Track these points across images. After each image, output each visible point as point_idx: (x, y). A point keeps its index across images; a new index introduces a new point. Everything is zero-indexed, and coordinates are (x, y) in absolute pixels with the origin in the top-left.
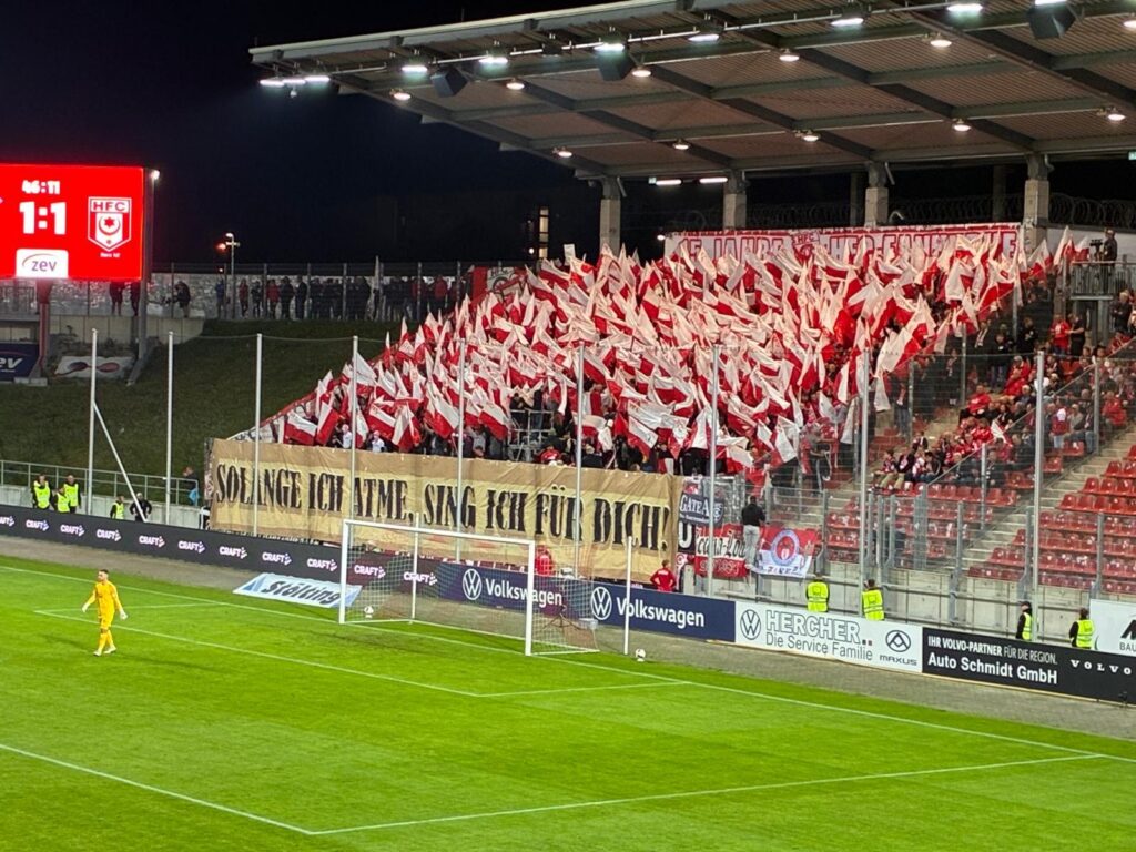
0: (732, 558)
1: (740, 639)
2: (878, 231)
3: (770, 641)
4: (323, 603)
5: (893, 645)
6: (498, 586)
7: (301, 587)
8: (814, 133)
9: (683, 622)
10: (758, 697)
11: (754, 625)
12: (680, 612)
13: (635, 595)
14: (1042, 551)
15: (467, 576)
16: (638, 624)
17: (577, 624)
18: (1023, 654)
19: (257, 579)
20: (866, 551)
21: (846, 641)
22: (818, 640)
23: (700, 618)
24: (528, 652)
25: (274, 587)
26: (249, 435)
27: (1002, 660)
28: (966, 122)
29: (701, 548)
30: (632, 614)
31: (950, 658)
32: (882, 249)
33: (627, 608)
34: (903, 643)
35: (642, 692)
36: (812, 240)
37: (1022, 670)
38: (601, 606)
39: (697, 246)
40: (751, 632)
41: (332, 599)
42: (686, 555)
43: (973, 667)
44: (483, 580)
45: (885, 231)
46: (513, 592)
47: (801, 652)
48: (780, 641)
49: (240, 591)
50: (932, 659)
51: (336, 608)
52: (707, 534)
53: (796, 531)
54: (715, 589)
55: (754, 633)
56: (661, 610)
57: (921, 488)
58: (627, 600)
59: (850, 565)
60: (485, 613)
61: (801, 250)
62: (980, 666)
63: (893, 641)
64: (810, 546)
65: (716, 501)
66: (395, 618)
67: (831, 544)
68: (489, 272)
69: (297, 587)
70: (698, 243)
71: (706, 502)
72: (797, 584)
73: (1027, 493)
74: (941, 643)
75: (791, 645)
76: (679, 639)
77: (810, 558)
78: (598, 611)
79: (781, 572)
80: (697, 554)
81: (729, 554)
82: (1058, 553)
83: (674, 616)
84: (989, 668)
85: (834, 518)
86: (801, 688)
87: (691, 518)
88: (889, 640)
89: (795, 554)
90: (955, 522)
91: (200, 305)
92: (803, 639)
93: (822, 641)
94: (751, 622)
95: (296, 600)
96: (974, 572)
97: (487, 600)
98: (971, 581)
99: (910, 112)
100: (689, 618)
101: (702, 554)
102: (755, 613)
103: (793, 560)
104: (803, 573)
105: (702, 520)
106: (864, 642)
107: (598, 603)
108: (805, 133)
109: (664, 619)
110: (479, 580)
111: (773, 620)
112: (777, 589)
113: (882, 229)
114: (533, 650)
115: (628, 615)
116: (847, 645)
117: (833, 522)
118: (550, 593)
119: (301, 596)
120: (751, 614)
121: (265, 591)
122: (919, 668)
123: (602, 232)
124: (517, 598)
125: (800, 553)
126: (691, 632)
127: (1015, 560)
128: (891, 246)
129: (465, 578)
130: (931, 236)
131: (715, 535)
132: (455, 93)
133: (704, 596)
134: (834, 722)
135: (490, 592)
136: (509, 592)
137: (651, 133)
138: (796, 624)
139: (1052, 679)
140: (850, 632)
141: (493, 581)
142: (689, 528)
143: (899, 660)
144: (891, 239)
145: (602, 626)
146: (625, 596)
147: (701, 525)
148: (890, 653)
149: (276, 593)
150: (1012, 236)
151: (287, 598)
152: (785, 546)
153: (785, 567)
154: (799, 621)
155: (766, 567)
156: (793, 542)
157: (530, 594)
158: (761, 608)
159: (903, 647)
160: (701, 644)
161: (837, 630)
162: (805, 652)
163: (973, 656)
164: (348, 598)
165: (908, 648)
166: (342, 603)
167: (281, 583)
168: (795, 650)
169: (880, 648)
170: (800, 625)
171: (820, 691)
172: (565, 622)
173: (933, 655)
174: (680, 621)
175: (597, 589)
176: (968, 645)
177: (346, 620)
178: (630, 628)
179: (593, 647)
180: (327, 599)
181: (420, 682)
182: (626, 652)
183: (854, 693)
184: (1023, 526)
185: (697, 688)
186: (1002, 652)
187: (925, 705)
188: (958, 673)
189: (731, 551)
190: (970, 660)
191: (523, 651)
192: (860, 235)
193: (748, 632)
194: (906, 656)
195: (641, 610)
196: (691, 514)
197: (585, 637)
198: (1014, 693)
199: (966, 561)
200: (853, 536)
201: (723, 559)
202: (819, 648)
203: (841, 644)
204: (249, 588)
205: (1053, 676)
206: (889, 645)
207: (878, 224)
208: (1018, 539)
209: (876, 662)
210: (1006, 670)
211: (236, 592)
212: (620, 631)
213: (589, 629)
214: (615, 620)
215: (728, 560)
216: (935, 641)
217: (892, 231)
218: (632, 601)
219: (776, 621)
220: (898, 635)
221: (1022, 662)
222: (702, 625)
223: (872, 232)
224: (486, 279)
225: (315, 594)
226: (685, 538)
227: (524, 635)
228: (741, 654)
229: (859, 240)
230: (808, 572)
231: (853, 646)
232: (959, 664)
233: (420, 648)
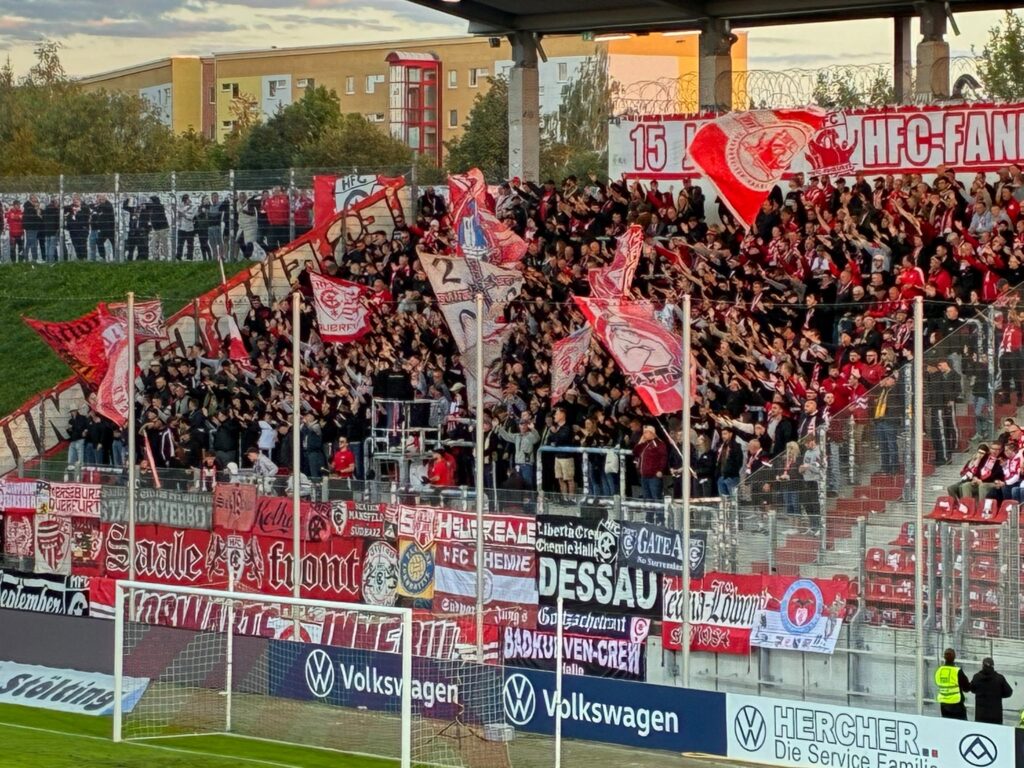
0: (720, 623)
1: (734, 751)
2: (936, 108)
3: (780, 754)
4: (88, 708)
5: (970, 756)
6: (359, 675)
7: (56, 683)
9: (646, 725)
11: (755, 729)
12: (641, 711)
13: (570, 686)
15: (312, 660)
16: (573, 729)
17: (481, 733)
20: (925, 607)
21: (897, 750)
22: (854, 750)
23: (671, 720)
25: (13, 683)
29: (672, 610)
30: (566, 716)
32: (942, 135)
33: (557, 707)
34: (986, 751)
36: (835, 123)
38: (519, 703)
39: (657, 137)
40: (750, 740)
41: (103, 702)
42: (648, 621)
44: (336, 666)
45: (946, 108)
46: (382, 685)
48: (795, 753)
51: (108, 718)
52: (680, 587)
53: (817, 581)
54: (694, 674)
55: (755, 742)
56: (612, 708)
57: (1009, 508)
58: (558, 694)
59: (902, 633)
60: (338, 717)
61: (819, 139)
63: (970, 749)
64: (839, 602)
65: (693, 536)
66: (199, 730)
67: (873, 598)
68: (339, 183)
69: (49, 684)
70: (660, 132)
71: (678, 537)
72: (821, 663)
75: (814, 758)
76: (640, 752)
77: (840, 621)
78: (515, 712)
79: (795, 645)
80: (666, 618)
81: (715, 618)
83: (632, 717)
85: (876, 557)
87: (656, 564)
88: (964, 749)
89: (816, 615)
92: (830, 748)
93: (861, 753)
94: (750, 726)
95: (47, 704)
97: (343, 697)
100: (654, 720)
101: (673, 619)
102: (756, 710)
103: (814, 625)
104: (830, 646)
105: (673, 566)
106: (926, 752)
107: (514, 699)
109: (617, 722)
110: (331, 666)
111: (784, 722)
112: (788, 672)
113: (942, 105)
115: (560, 714)
116: (899, 758)
117: (875, 563)
118: (441, 685)
119: (55, 699)
120: (750, 712)
123: (511, 117)
124: (388, 693)
125: (824, 613)
126: (657, 740)
128: (957, 131)
129: (308, 664)
130: (1018, 113)
131: (693, 587)
133: (679, 685)
135: (348, 685)
136: (377, 684)
138: (820, 727)
140: (903, 738)
141: (352, 667)
142: (653, 578)
144: (957, 120)
145: (522, 734)
146: (555, 689)
147: (671, 574)
149: (16, 693)
151: (33, 702)
152: (802, 604)
153: (803, 638)
154: (824, 722)
155: (773, 638)
156: (813, 598)
157: (407, 688)
158: (765, 703)
159: (986, 759)
160: (674, 757)
161: (884, 734)
164: (125, 702)
165: (993, 760)
166: (117, 707)
167: (25, 677)
169: (950, 761)
170: (827, 728)
172: (464, 729)
174: (641, 725)
175: (512, 677)
177: (124, 736)
178: (564, 735)
180: (95, 701)
189: (718, 613)
192: (908, 115)
193: (746, 740)
195: (581, 709)
196: (655, 557)
197: (495, 754)
200: (907, 585)
201: (705, 626)
202: (856, 761)
203: (891, 756)
206: (964, 756)
207: (935, 96)
212: (545, 743)
213: (500, 742)
214: (541, 723)
215: (714, 627)
217: (958, 107)
218: (566, 695)
219: (789, 722)
220: (977, 741)
222: (676, 730)
223: (927, 109)
224: (333, 194)
225: (76, 693)
226: (646, 594)
227: (399, 754)
229: (906, 123)
230: (838, 645)
231: (908, 758)
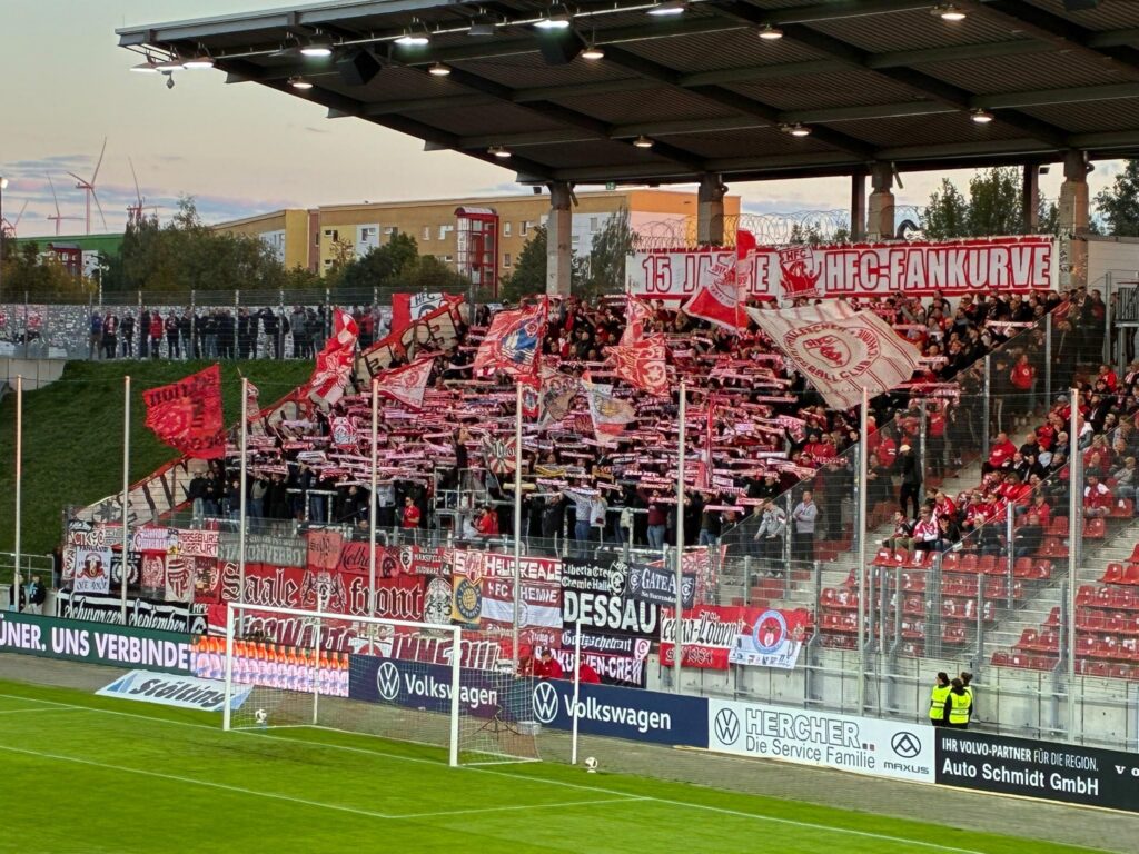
0: (705, 644)
1: (715, 744)
2: (883, 246)
3: (751, 747)
4: (204, 705)
5: (900, 750)
6: (419, 682)
7: (180, 686)
8: (804, 127)
9: (645, 724)
10: (732, 815)
11: (731, 727)
12: (641, 712)
13: (586, 692)
14: (1079, 632)
15: (382, 670)
16: (588, 726)
17: (514, 728)
18: (1057, 759)
19: (125, 677)
20: (866, 634)
21: (843, 745)
22: (808, 744)
23: (665, 719)
24: (454, 762)
25: (145, 686)
26: (118, 500)
27: (1032, 766)
28: (987, 112)
29: (668, 634)
30: (582, 716)
31: (968, 765)
32: (888, 267)
33: (576, 708)
34: (912, 746)
35: (591, 810)
36: (803, 257)
37: (1056, 779)
38: (545, 705)
39: (664, 266)
40: (727, 736)
41: (217, 701)
42: (649, 642)
43: (997, 775)
44: (402, 675)
45: (892, 246)
46: (438, 690)
47: (788, 759)
48: (763, 746)
49: (104, 692)
50: (948, 767)
51: (220, 713)
52: (675, 616)
53: (782, 612)
54: (685, 684)
55: (731, 738)
56: (619, 710)
57: (934, 558)
58: (576, 698)
59: (848, 653)
60: (403, 715)
61: (791, 269)
62: (1005, 774)
63: (900, 744)
64: (799, 629)
65: (685, 575)
66: (291, 723)
67: (826, 626)
68: (413, 299)
69: (175, 687)
70: (666, 262)
71: (673, 576)
72: (784, 676)
73: (1061, 562)
74: (958, 747)
75: (777, 750)
76: (640, 745)
77: (799, 643)
78: (542, 713)
79: (764, 662)
80: (662, 640)
81: (702, 640)
82: (1101, 635)
83: (634, 717)
84: (1017, 777)
85: (830, 595)
86: (786, 803)
87: (656, 597)
88: (895, 744)
89: (781, 639)
90: (975, 598)
91: (61, 344)
92: (790, 743)
93: (814, 746)
94: (727, 724)
95: (172, 702)
96: (999, 660)
97: (408, 701)
98: (994, 670)
99: (919, 100)
100: (652, 720)
101: (669, 641)
102: (732, 712)
103: (779, 646)
104: (792, 663)
105: (669, 599)
106: (865, 746)
107: (542, 702)
108: (794, 127)
109: (622, 721)
110: (397, 675)
111: (754, 721)
112: (758, 683)
113: (888, 243)
114: (460, 759)
115: (577, 714)
116: (843, 750)
117: (828, 599)
118: (484, 690)
119: (178, 698)
120: (727, 713)
121: (134, 692)
122: (930, 778)
123: (549, 249)
124: (443, 697)
125: (788, 637)
126: (654, 736)
127: (1048, 644)
128: (900, 264)
129: (379, 673)
130: (947, 250)
131: (685, 616)
132: (366, 80)
133: (672, 692)
134: (828, 844)
135: (410, 691)
136: (433, 690)
137: (605, 127)
138: (782, 725)
139: (1093, 790)
140: (847, 734)
141: (414, 676)
142: (653, 608)
143: (907, 768)
144: (899, 255)
145: (547, 730)
146: (574, 694)
147: (667, 605)
148: (896, 760)
149: (148, 694)
150: (1045, 251)
151: (162, 700)
152: (770, 630)
153: (769, 656)
154: (786, 721)
155: (747, 657)
156: (779, 625)
157: (455, 693)
158: (739, 707)
159: (912, 752)
160: (666, 749)
161: (832, 732)
162: (793, 759)
163: (997, 762)
164: (233, 702)
165: (917, 753)
166: (227, 706)
167: (155, 681)
168: (781, 757)
169: (884, 753)
170: (788, 726)
171: (810, 806)
172: (502, 726)
173: (948, 761)
174: (641, 724)
175: (541, 685)
176: (990, 748)
177: (231, 727)
178: (579, 732)
179: (533, 756)
180: (210, 701)
181: (318, 801)
182: (574, 762)
183: (851, 809)
184: (1058, 604)
185: (660, 806)
186: (1032, 756)
187: (937, 822)
188: (978, 782)
189: (704, 636)
190: (993, 768)
191: (448, 761)
192: (861, 251)
193: (724, 736)
194: (916, 763)
195: (594, 710)
196: (655, 592)
197: (525, 744)
198: (1046, 807)
199: (989, 647)
200: (853, 616)
201: (693, 646)
202: (811, 754)
203: (837, 749)
204: (115, 689)
205: (1093, 786)
206: (895, 750)
207: (882, 236)
208: (1053, 618)
209: (880, 771)
210: (1036, 779)
211: (98, 693)
212: (567, 736)
213: (530, 735)
214: (563, 722)
215: (700, 648)
216: (950, 745)
217: (900, 245)
218: (582, 698)
219: (758, 721)
220: (906, 738)
221: (1056, 769)
222: (668, 727)
223: (876, 246)
224: (409, 307)
225: (194, 695)
226: (648, 621)
227: (449, 743)
228: (714, 762)
229: (860, 257)
230: (798, 662)
231: (851, 751)
232: (980, 771)
233: (322, 759)
